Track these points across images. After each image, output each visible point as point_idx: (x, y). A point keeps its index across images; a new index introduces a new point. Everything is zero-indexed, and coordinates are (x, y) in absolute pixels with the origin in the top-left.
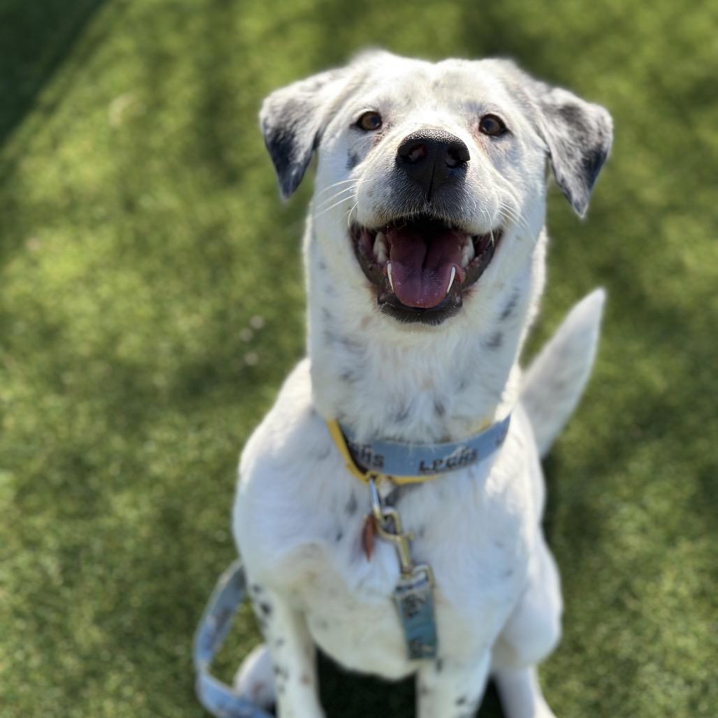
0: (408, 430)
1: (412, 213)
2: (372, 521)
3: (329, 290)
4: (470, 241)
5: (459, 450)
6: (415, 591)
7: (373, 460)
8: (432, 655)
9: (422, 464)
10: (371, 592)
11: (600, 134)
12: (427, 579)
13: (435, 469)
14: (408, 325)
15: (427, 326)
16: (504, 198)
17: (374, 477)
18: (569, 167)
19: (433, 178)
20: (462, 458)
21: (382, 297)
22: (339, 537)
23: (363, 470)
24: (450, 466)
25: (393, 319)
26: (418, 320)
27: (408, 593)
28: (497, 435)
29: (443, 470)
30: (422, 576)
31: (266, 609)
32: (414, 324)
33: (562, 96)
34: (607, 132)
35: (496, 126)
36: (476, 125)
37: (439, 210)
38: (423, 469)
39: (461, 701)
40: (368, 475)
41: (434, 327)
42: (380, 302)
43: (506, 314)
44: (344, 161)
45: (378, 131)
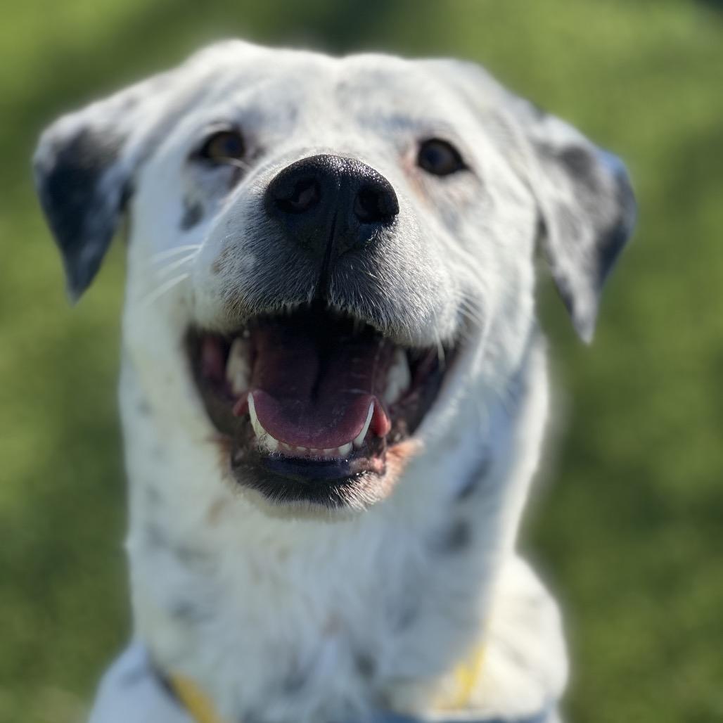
4: (401, 358)
14: (285, 505)
15: (318, 507)
16: (461, 283)
19: (332, 238)
21: (240, 455)
25: (257, 494)
26: (302, 497)
32: (295, 504)
35: (446, 157)
36: (412, 154)
41: (330, 510)
42: (235, 464)
43: (468, 491)
44: (178, 214)
45: (237, 162)
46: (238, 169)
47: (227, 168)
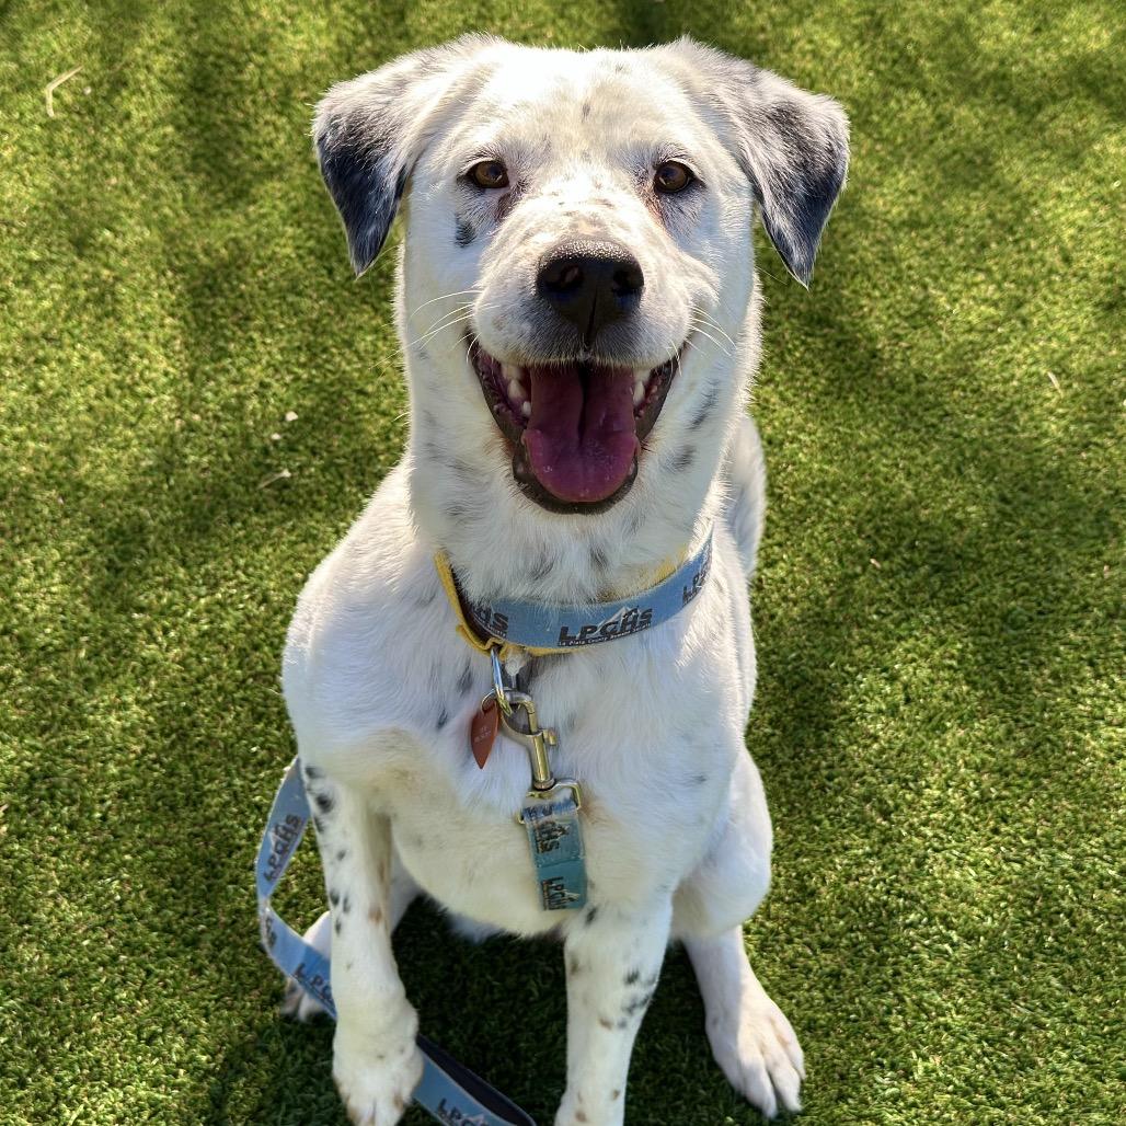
0: (550, 590)
1: (563, 360)
2: (491, 706)
3: (433, 388)
5: (623, 611)
6: (554, 817)
7: (492, 620)
8: (579, 903)
9: (565, 630)
10: (489, 808)
11: (831, 151)
12: (574, 798)
13: (584, 640)
17: (498, 648)
18: (787, 212)
20: (625, 623)
22: (441, 724)
23: (482, 636)
24: (608, 634)
27: (544, 819)
28: (687, 584)
29: (597, 640)
30: (567, 794)
31: (324, 803)
33: (775, 89)
34: (840, 147)
37: (603, 355)
38: (565, 638)
39: (632, 979)
40: (489, 643)
43: (699, 421)
44: (451, 231)
45: (501, 193)
46: (502, 199)
47: (492, 198)
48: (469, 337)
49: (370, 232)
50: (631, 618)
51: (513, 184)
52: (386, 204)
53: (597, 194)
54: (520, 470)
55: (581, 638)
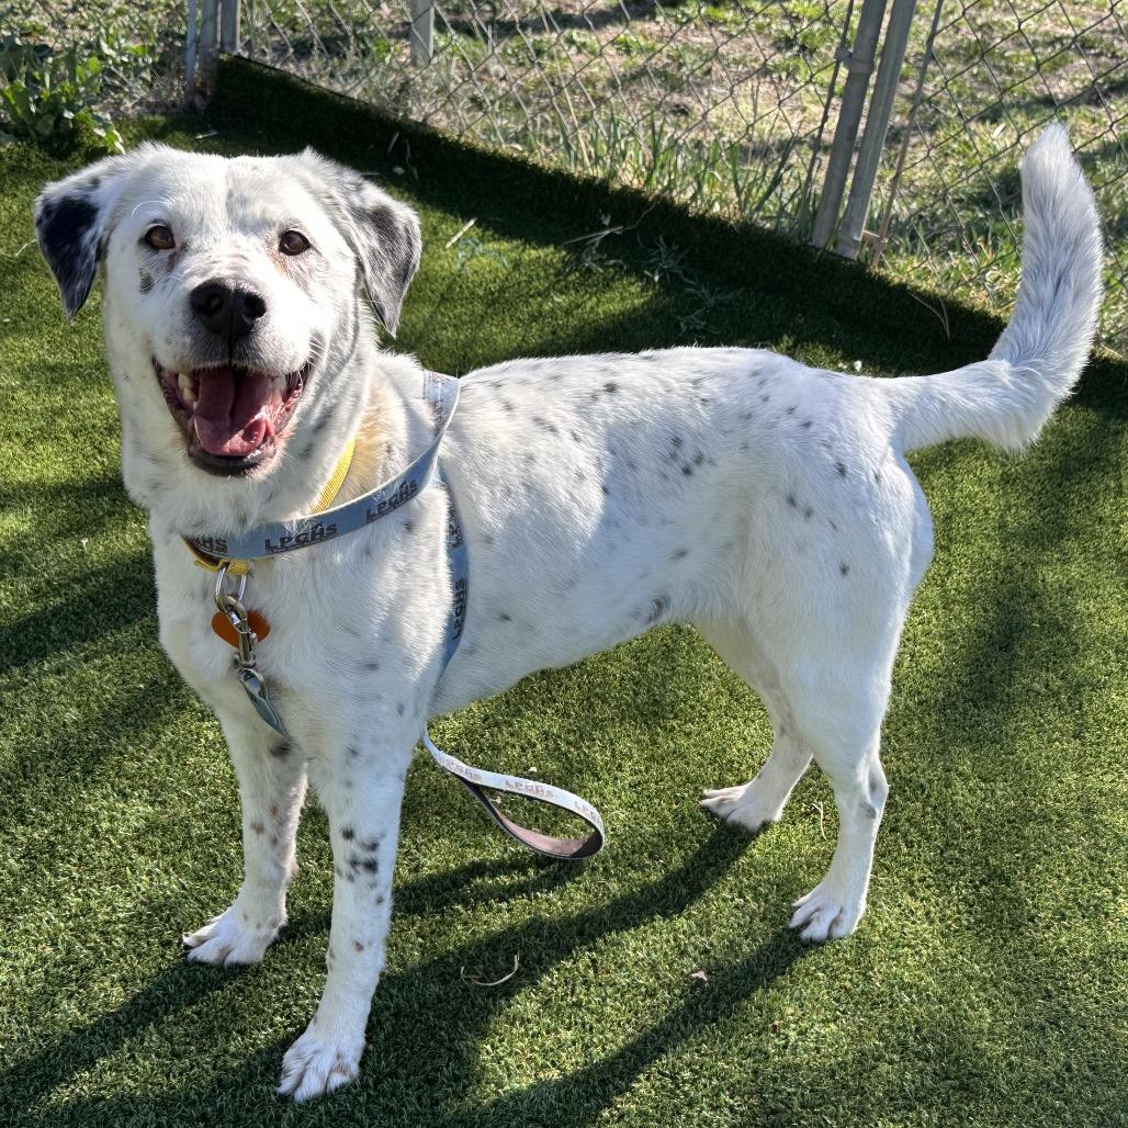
1: (214, 363)
7: (215, 546)
33: (373, 195)
35: (298, 242)
36: (276, 246)
39: (349, 836)
44: (137, 281)
45: (170, 252)
46: (171, 257)
47: (164, 255)
48: (154, 361)
49: (78, 287)
50: (318, 531)
51: (178, 245)
52: (89, 266)
53: (236, 251)
54: (192, 449)
55: (282, 546)
